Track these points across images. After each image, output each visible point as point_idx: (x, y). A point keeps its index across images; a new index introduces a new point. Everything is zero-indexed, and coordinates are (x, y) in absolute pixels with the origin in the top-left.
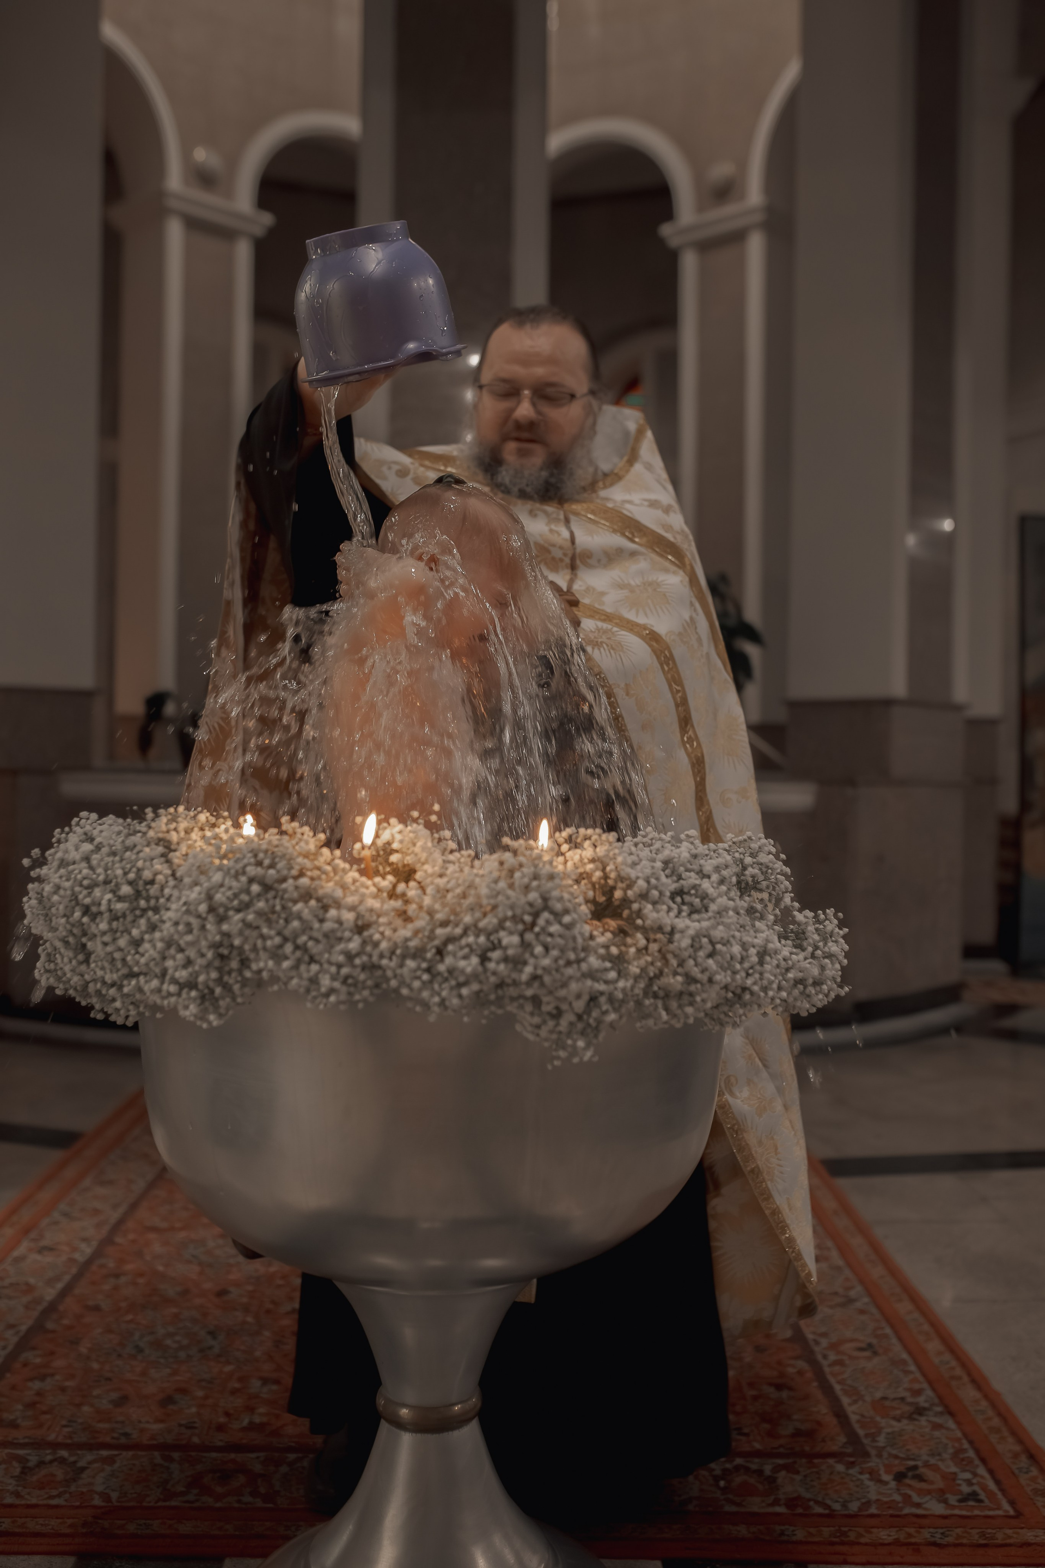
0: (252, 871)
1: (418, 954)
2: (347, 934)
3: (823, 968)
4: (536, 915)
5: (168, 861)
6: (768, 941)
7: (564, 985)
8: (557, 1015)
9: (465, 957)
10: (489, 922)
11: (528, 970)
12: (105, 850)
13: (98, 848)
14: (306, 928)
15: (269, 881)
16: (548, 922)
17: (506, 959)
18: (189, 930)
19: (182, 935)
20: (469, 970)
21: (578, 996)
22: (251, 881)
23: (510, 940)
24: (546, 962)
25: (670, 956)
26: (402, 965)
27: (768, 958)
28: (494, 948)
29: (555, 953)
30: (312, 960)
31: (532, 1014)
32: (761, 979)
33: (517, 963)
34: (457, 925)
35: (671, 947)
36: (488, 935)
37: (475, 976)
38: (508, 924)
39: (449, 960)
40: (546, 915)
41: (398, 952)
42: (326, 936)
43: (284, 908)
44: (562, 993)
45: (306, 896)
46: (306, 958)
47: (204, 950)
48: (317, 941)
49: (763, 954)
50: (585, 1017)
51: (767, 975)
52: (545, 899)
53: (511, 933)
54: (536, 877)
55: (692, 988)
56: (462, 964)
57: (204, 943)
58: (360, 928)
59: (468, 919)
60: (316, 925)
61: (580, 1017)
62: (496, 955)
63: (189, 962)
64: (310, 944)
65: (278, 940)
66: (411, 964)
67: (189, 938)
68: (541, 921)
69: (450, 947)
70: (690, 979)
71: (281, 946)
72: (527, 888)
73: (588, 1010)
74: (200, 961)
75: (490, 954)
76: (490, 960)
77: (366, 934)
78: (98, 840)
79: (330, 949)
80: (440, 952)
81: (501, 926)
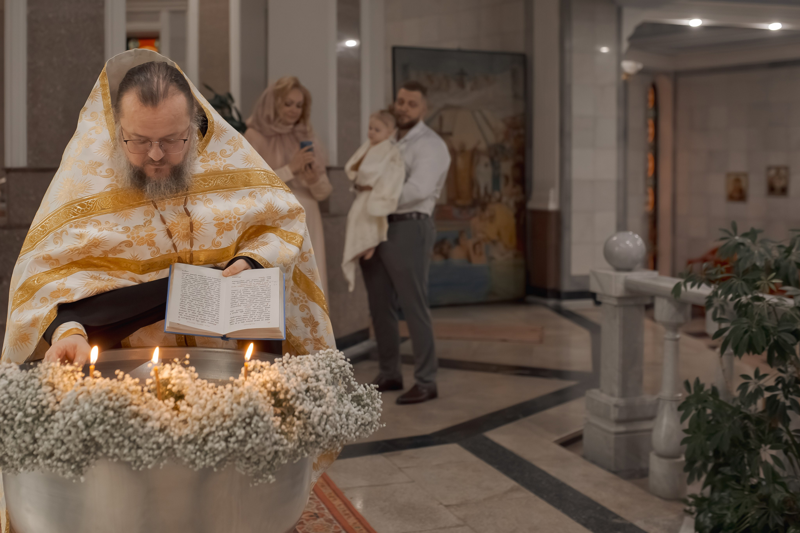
0: (106, 403)
1: (193, 441)
2: (157, 434)
3: (372, 415)
4: (251, 417)
5: (55, 395)
6: (350, 409)
7: (264, 449)
8: (257, 463)
9: (218, 442)
10: (228, 423)
11: (249, 446)
12: (15, 383)
13: (11, 382)
14: (136, 431)
15: (116, 408)
16: (257, 421)
17: (237, 441)
18: (70, 433)
19: (65, 436)
20: (220, 448)
21: (269, 454)
22: (106, 408)
23: (240, 433)
24: (258, 441)
25: (308, 426)
26: (185, 448)
27: (350, 418)
28: (231, 436)
29: (261, 436)
30: (139, 447)
31: (246, 463)
32: (348, 428)
33: (243, 442)
34: (212, 426)
35: (309, 421)
36: (228, 430)
37: (222, 451)
38: (238, 424)
39: (210, 445)
40: (256, 418)
41: (183, 441)
42: (145, 434)
43: (124, 421)
44: (263, 453)
45: (136, 415)
46: (135, 447)
47: (77, 444)
48: (141, 437)
49: (348, 415)
50: (271, 462)
51: (350, 426)
52: (255, 410)
53: (239, 428)
54: (251, 399)
55: (319, 440)
56: (217, 446)
57: (77, 440)
58: (162, 430)
59: (218, 422)
60: (141, 430)
61: (269, 463)
62: (233, 439)
63: (68, 450)
64: (138, 439)
65: (121, 439)
66: (191, 447)
67: (69, 438)
68: (254, 421)
69: (211, 438)
70: (318, 436)
71: (123, 441)
72: (246, 406)
73: (273, 459)
74: (74, 450)
75: (229, 439)
76: (230, 442)
77: (166, 432)
78: (10, 378)
79: (147, 441)
80: (205, 441)
81: (235, 424)
